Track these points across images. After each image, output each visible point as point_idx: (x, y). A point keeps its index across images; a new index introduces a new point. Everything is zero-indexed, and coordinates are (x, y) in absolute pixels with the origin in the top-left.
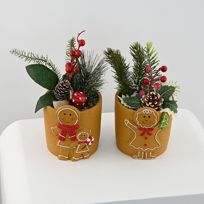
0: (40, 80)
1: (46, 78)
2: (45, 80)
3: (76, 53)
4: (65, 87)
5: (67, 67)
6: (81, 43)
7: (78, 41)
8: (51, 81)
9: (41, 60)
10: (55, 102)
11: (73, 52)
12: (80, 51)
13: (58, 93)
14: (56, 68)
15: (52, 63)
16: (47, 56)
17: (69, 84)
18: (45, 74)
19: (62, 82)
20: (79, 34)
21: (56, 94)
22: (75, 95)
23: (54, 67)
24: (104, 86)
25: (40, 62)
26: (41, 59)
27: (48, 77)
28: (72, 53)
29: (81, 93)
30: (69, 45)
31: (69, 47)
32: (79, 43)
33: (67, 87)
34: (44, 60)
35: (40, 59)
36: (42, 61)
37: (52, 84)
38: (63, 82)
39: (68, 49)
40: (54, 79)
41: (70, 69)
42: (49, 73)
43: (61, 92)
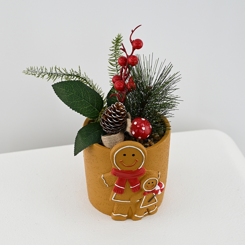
0: (78, 105)
1: (86, 101)
2: (86, 104)
3: (130, 60)
4: (118, 114)
5: (117, 83)
6: (136, 44)
7: (131, 42)
8: (93, 105)
9: (71, 75)
10: (105, 137)
11: (123, 59)
12: (134, 57)
13: (107, 123)
14: (94, 84)
15: (89, 79)
16: (79, 67)
17: (124, 108)
18: (83, 95)
19: (113, 106)
20: (133, 32)
21: (104, 125)
22: (135, 123)
23: (92, 84)
24: (178, 106)
25: (71, 78)
26: (71, 73)
27: (89, 99)
28: (122, 61)
29: (143, 119)
30: (113, 47)
31: (112, 50)
32: (134, 44)
33: (122, 113)
34: (75, 74)
35: (69, 75)
36: (74, 77)
37: (94, 110)
38: (115, 106)
39: (111, 55)
40: (97, 101)
41: (121, 85)
42: (90, 94)
43: (114, 121)
